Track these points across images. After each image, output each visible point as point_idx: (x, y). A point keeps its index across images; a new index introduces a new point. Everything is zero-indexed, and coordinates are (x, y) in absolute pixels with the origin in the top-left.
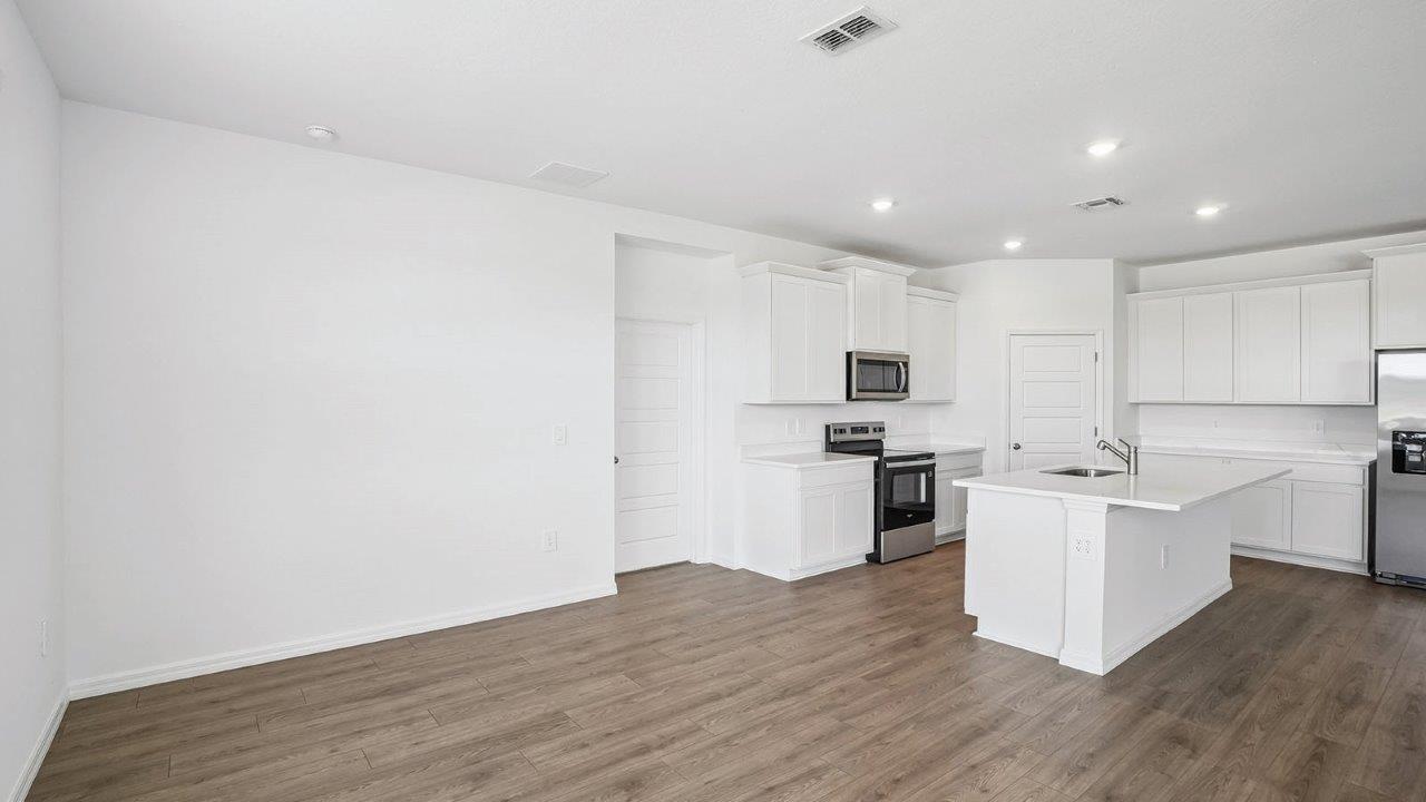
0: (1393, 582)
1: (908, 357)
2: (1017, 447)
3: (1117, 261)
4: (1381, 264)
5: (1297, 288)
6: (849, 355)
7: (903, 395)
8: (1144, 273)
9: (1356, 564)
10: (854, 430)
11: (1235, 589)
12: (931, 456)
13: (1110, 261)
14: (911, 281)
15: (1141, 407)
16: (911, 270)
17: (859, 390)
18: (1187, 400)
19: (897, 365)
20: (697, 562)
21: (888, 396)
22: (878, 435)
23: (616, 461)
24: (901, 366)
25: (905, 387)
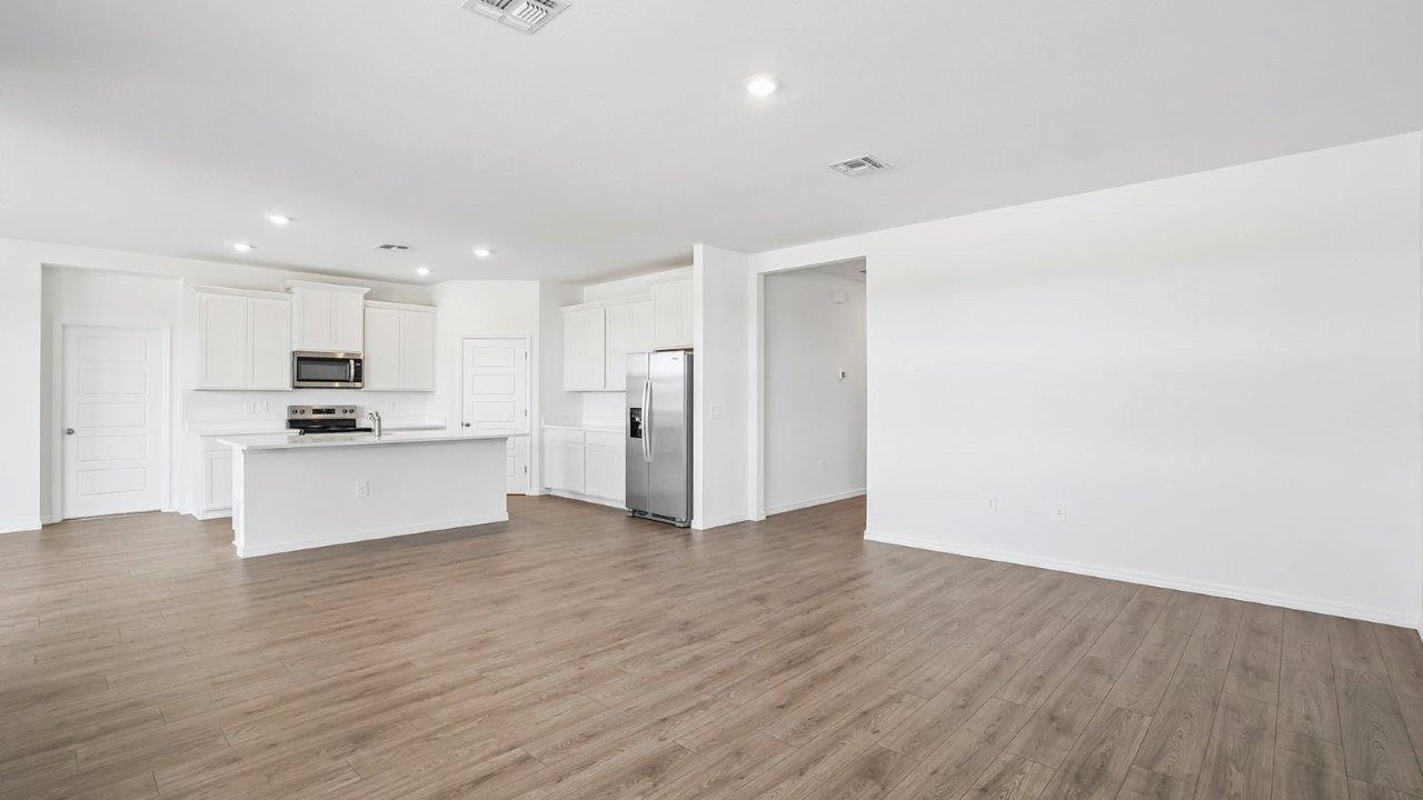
1: (361, 355)
2: (469, 425)
3: (544, 282)
6: (294, 353)
7: (358, 385)
9: (622, 503)
10: (316, 411)
13: (536, 285)
15: (583, 394)
17: (300, 380)
19: (347, 361)
20: (163, 511)
21: (337, 384)
22: (348, 416)
23: (70, 432)
24: (352, 362)
25: (358, 377)
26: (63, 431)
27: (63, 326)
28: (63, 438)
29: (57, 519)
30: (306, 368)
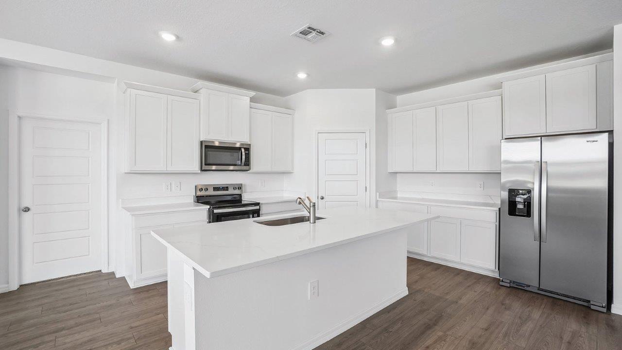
0: (508, 285)
1: (250, 145)
2: (322, 198)
3: (378, 89)
4: (506, 85)
5: (466, 103)
6: (202, 142)
7: (246, 168)
8: (400, 98)
9: (493, 271)
10: (216, 189)
11: (410, 294)
12: (258, 204)
13: (372, 92)
14: (252, 100)
15: (398, 174)
16: (253, 93)
17: (206, 165)
18: (415, 170)
19: (240, 149)
20: (103, 271)
21: (231, 168)
22: (237, 192)
23: (27, 210)
24: (243, 150)
25: (247, 163)
26: (19, 210)
27: (20, 117)
28: (20, 215)
29: (14, 287)
30: (211, 153)
